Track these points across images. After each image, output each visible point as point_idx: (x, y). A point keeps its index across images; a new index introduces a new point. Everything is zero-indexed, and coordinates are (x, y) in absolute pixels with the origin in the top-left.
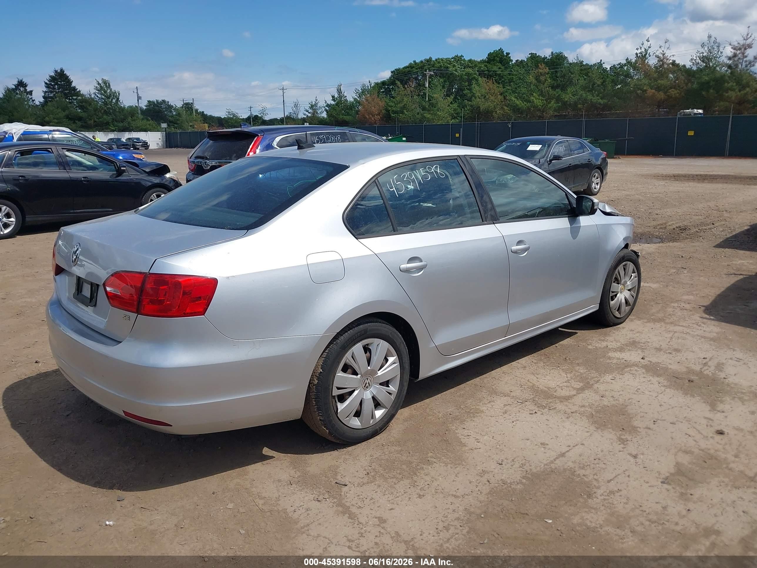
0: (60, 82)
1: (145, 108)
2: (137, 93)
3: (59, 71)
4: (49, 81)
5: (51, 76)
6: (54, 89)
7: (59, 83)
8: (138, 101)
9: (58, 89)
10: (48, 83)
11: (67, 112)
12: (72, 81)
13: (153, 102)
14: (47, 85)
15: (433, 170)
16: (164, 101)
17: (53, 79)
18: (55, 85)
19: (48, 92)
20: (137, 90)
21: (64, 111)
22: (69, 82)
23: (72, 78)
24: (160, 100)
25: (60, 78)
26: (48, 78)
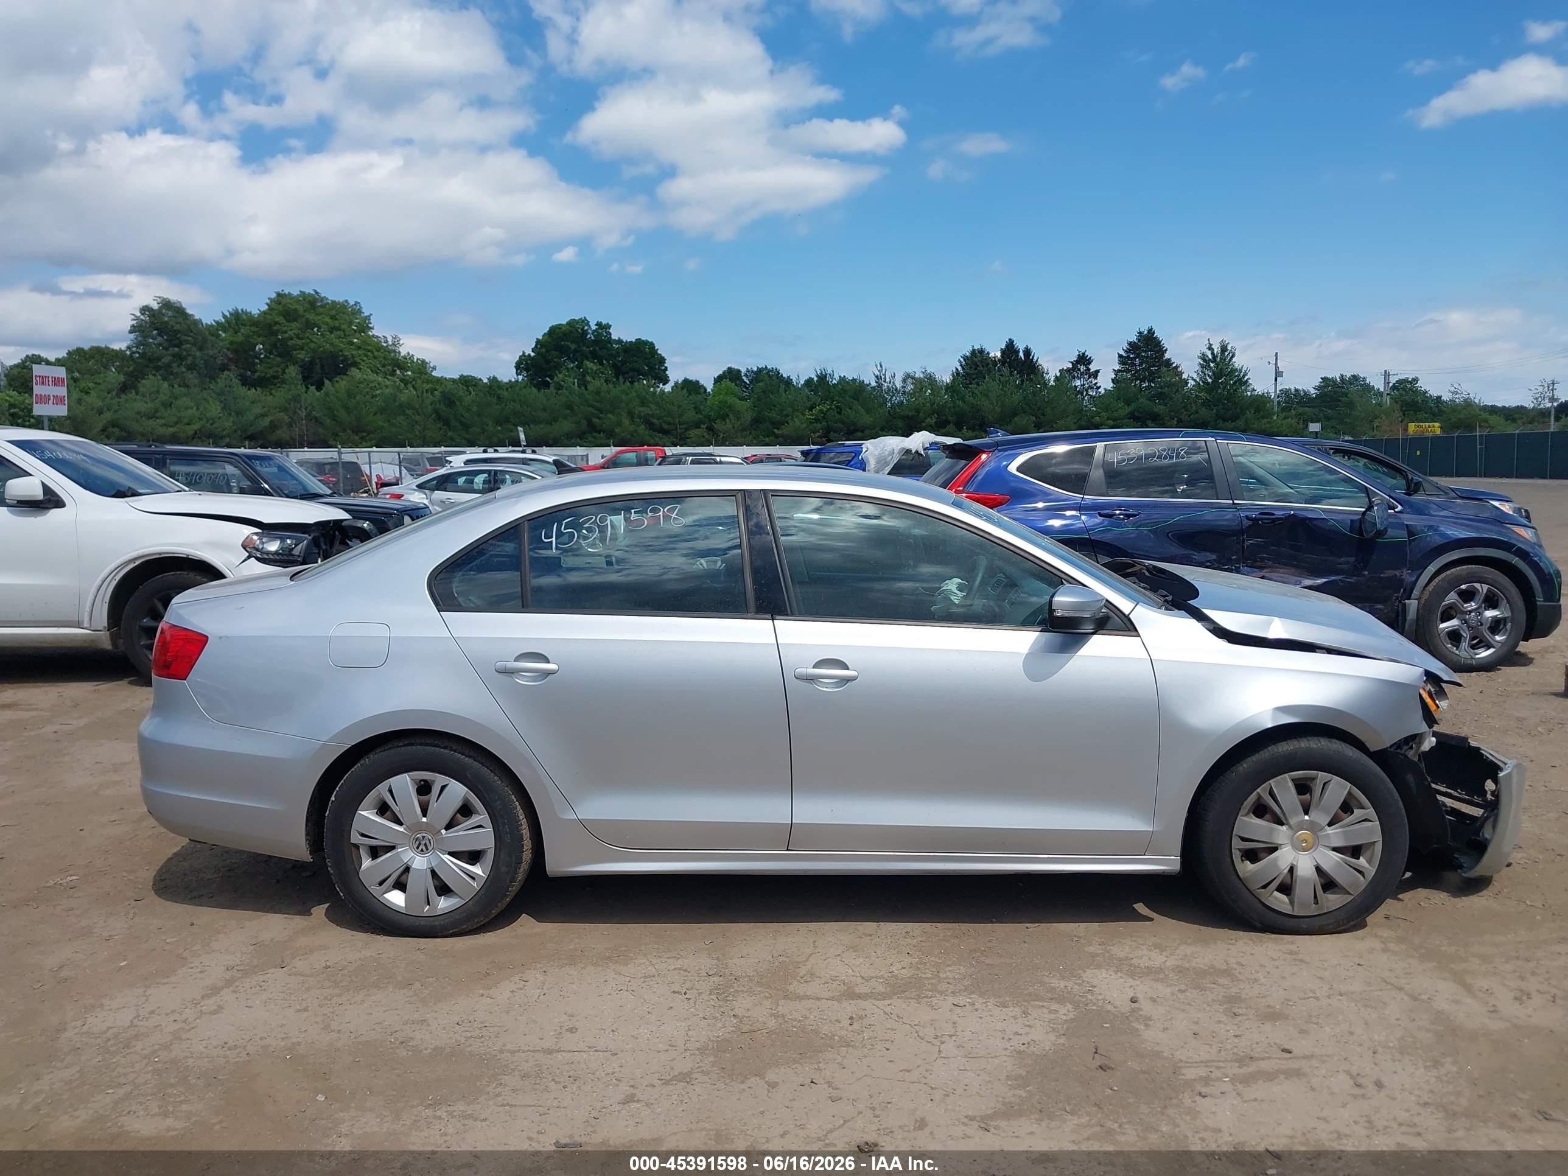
0: (1145, 352)
1: (1313, 391)
2: (1276, 364)
3: (1146, 332)
4: (1126, 351)
5: (1130, 344)
6: (1133, 365)
7: (1143, 354)
8: (1276, 380)
9: (1139, 366)
10: (1124, 355)
11: (1133, 406)
12: (1166, 350)
13: (1333, 380)
14: (1122, 359)
15: (661, 513)
16: (1355, 378)
17: (1133, 347)
18: (1135, 358)
19: (1124, 371)
20: (1277, 359)
21: (1129, 405)
22: (1161, 351)
23: (1165, 343)
24: (1348, 375)
25: (1147, 345)
26: (1126, 346)
